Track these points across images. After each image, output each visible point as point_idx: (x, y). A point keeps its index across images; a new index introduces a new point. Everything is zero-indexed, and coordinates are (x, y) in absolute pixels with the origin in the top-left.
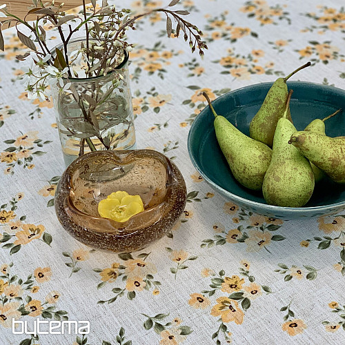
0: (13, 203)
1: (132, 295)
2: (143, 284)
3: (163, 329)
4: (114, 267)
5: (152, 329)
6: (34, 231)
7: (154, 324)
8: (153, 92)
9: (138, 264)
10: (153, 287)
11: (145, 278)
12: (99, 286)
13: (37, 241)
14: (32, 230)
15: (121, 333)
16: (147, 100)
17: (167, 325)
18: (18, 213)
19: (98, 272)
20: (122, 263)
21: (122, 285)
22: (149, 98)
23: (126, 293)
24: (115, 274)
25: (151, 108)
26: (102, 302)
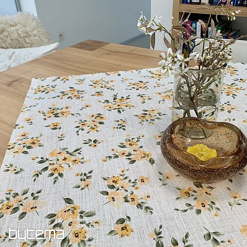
0: (138, 138)
1: (199, 212)
2: (207, 207)
3: (219, 244)
4: (189, 190)
5: (210, 241)
6: (145, 155)
7: (212, 238)
8: (228, 103)
9: (206, 192)
10: (214, 211)
11: (210, 203)
12: (177, 198)
13: (146, 161)
14: (144, 154)
15: (187, 236)
16: (224, 106)
17: (222, 242)
18: (139, 144)
19: (178, 189)
20: (195, 188)
21: (193, 203)
22: (225, 106)
23: (195, 208)
24: (189, 194)
25: (226, 110)
26: (178, 210)
